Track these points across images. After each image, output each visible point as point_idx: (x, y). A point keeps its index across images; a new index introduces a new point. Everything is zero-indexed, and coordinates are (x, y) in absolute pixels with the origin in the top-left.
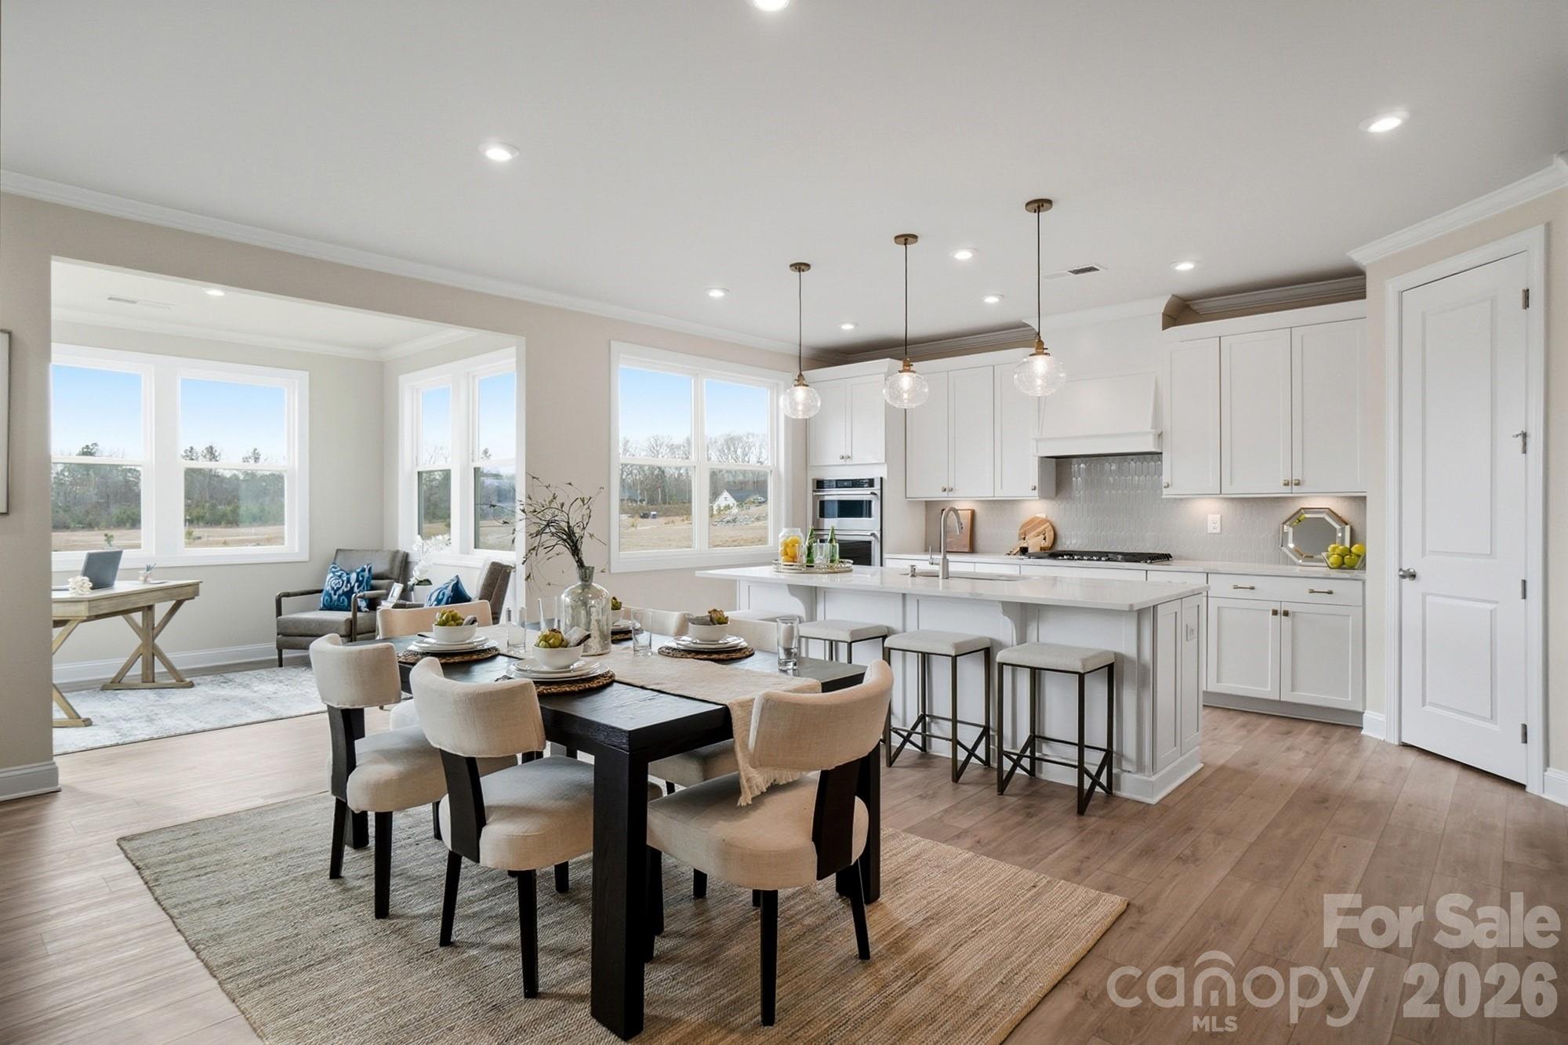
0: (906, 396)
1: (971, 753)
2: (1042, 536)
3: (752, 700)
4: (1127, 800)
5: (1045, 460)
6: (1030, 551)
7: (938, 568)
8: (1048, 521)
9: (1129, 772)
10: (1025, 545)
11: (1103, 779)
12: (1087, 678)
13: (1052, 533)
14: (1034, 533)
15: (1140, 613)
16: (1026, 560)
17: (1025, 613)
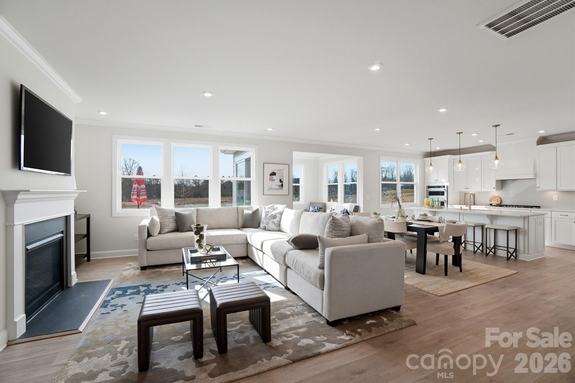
0: (460, 169)
1: (478, 248)
2: (497, 201)
3: (444, 226)
4: (521, 260)
5: (498, 181)
6: (493, 205)
7: (468, 208)
8: (499, 197)
9: (521, 254)
10: (492, 203)
11: (514, 254)
12: (509, 231)
13: (500, 200)
14: (493, 200)
15: (524, 217)
16: (492, 207)
17: (493, 217)
